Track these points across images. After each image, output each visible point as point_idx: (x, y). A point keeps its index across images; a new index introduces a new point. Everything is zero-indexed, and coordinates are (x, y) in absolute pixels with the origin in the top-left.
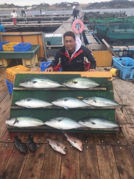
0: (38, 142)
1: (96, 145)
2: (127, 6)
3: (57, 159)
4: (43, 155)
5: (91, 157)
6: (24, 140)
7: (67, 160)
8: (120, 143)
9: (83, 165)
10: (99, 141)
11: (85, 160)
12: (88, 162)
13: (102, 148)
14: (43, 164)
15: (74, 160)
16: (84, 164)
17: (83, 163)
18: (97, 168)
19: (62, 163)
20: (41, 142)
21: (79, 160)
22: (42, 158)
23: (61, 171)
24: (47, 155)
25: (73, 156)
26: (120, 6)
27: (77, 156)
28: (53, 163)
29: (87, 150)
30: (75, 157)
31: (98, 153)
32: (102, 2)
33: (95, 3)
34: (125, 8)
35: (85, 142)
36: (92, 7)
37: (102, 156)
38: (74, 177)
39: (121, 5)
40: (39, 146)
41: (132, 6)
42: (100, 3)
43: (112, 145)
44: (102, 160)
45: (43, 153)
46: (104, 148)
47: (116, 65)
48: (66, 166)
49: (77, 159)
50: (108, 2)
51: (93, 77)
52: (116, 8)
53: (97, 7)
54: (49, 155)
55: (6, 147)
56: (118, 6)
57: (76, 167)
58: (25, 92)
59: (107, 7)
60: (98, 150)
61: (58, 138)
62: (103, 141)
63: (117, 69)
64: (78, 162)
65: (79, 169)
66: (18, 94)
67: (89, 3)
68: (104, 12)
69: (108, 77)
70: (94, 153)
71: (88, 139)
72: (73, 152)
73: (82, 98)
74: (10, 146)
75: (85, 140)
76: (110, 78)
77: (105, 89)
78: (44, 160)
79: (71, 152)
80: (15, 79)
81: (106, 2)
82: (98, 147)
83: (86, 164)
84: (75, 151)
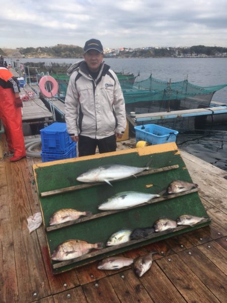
1: (197, 247)
2: (79, 55)
3: (165, 284)
4: (141, 286)
5: (205, 264)
7: (179, 279)
8: (221, 235)
9: (204, 278)
10: (197, 240)
11: (201, 270)
12: (206, 271)
13: (208, 248)
14: (152, 299)
15: (188, 277)
16: (204, 276)
17: (201, 275)
18: (222, 274)
19: (176, 286)
21: (193, 274)
22: (142, 291)
23: (184, 298)
24: (146, 285)
25: (181, 271)
26: (69, 54)
27: (187, 269)
28: (164, 291)
29: (193, 258)
30: (185, 272)
31: (208, 256)
32: (40, 48)
33: (27, 48)
34: (77, 58)
36: (24, 54)
37: (215, 258)
38: (207, 297)
39: (71, 53)
40: (123, 277)
42: (38, 49)
43: (216, 240)
44: (220, 263)
45: (138, 283)
46: (209, 247)
47: (142, 136)
48: (185, 288)
49: (190, 273)
50: (50, 48)
51: (154, 153)
52: (63, 57)
53: (33, 54)
54: (149, 284)
55: (70, 298)
56: (66, 55)
57: (197, 284)
58: (61, 196)
59: (50, 55)
60: (205, 252)
62: (201, 239)
63: (145, 140)
64: (195, 277)
65: (204, 285)
66: (50, 203)
67: (18, 48)
68: (52, 63)
69: (174, 150)
70: (203, 258)
71: (181, 243)
72: (178, 266)
73: (151, 185)
74: (75, 295)
75: (180, 245)
76: (176, 151)
77: (177, 166)
78: (148, 293)
79: (175, 268)
80: (37, 178)
81: (46, 47)
82: (201, 248)
83: (206, 276)
84: (179, 264)
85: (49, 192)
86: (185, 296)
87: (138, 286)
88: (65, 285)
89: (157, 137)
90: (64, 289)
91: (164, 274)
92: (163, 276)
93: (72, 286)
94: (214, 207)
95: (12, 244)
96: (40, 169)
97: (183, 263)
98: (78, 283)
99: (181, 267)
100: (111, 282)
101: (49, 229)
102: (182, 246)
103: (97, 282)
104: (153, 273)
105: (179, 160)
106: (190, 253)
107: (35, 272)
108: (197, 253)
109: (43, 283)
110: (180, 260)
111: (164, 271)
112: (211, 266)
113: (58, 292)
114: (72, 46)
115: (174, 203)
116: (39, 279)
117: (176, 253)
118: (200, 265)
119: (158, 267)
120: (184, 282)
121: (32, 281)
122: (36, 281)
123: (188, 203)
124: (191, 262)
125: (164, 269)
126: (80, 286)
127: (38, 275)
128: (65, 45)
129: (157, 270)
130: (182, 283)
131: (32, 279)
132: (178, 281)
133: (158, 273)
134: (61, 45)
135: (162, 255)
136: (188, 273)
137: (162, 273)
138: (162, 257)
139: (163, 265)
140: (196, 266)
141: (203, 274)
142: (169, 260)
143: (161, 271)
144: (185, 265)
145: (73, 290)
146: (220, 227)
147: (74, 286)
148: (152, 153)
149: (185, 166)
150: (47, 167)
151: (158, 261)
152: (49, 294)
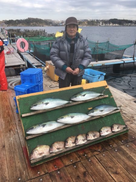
0: (71, 163)
1: (121, 146)
2: (42, 24)
3: (102, 171)
4: (87, 173)
5: (126, 157)
6: (56, 167)
7: (110, 167)
8: (135, 138)
9: (126, 166)
10: (120, 142)
11: (123, 161)
12: (126, 162)
13: (127, 147)
15: (116, 166)
16: (126, 165)
17: (124, 164)
19: (108, 172)
20: (73, 162)
21: (119, 164)
22: (87, 176)
23: (114, 180)
24: (90, 171)
25: (111, 162)
26: (35, 24)
27: (115, 161)
28: (102, 176)
29: (118, 153)
30: (114, 163)
31: (128, 152)
32: (17, 20)
33: (10, 20)
35: (110, 147)
36: (7, 24)
37: (132, 153)
38: (128, 179)
40: (75, 166)
41: (46, 25)
42: (16, 21)
43: (132, 142)
45: (85, 170)
46: (128, 146)
48: (114, 173)
49: (117, 163)
50: (23, 20)
52: (31, 26)
53: (13, 24)
54: (92, 171)
55: (42, 181)
57: (122, 170)
59: (23, 25)
60: (125, 149)
61: (86, 152)
62: (123, 141)
64: (120, 165)
65: (126, 171)
67: (3, 21)
68: (25, 30)
69: (105, 85)
70: (124, 154)
71: (110, 144)
72: (109, 159)
73: (92, 108)
74: (45, 180)
75: (109, 145)
76: (106, 86)
77: (107, 96)
78: (92, 177)
79: (107, 160)
80: (19, 105)
81: (21, 20)
82: (123, 147)
83: (127, 165)
84: (110, 157)
85: (27, 114)
86: (114, 178)
87: (85, 172)
88: (39, 173)
89: (93, 77)
90: (38, 175)
91: (101, 164)
92: (100, 165)
93: (43, 173)
94: (129, 121)
95: (4, 147)
96: (21, 99)
97: (112, 156)
98: (47, 171)
99: (111, 159)
100: (67, 170)
101: (27, 138)
102: (111, 146)
103: (59, 170)
104: (94, 164)
105: (108, 92)
106: (116, 150)
107: (19, 165)
108: (120, 150)
109: (24, 172)
110: (111, 155)
111: (101, 162)
112: (130, 158)
113: (34, 177)
114: (37, 18)
115: (106, 119)
116: (22, 169)
117: (108, 150)
118: (123, 158)
119: (97, 160)
120: (113, 169)
121: (17, 171)
122: (20, 170)
123: (114, 119)
124: (117, 156)
125: (101, 161)
126: (48, 173)
127: (21, 167)
128: (33, 18)
129: (96, 161)
130: (112, 170)
131: (18, 169)
132: (110, 169)
133: (97, 164)
134: (30, 18)
135: (99, 152)
136: (116, 163)
137: (100, 164)
138: (99, 153)
139: (100, 158)
140: (120, 158)
141: (125, 164)
142: (104, 155)
143: (99, 162)
144: (113, 158)
145: (44, 176)
146: (134, 133)
147: (44, 173)
148: (92, 88)
149: (112, 95)
150: (25, 97)
151: (96, 156)
152: (29, 179)
